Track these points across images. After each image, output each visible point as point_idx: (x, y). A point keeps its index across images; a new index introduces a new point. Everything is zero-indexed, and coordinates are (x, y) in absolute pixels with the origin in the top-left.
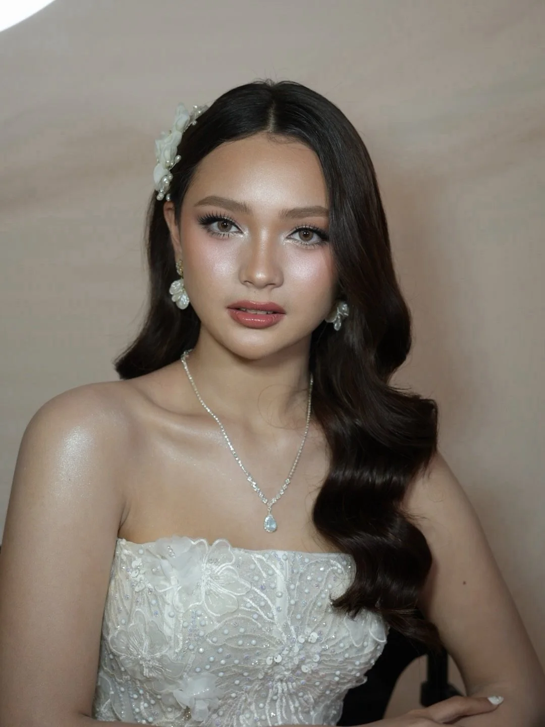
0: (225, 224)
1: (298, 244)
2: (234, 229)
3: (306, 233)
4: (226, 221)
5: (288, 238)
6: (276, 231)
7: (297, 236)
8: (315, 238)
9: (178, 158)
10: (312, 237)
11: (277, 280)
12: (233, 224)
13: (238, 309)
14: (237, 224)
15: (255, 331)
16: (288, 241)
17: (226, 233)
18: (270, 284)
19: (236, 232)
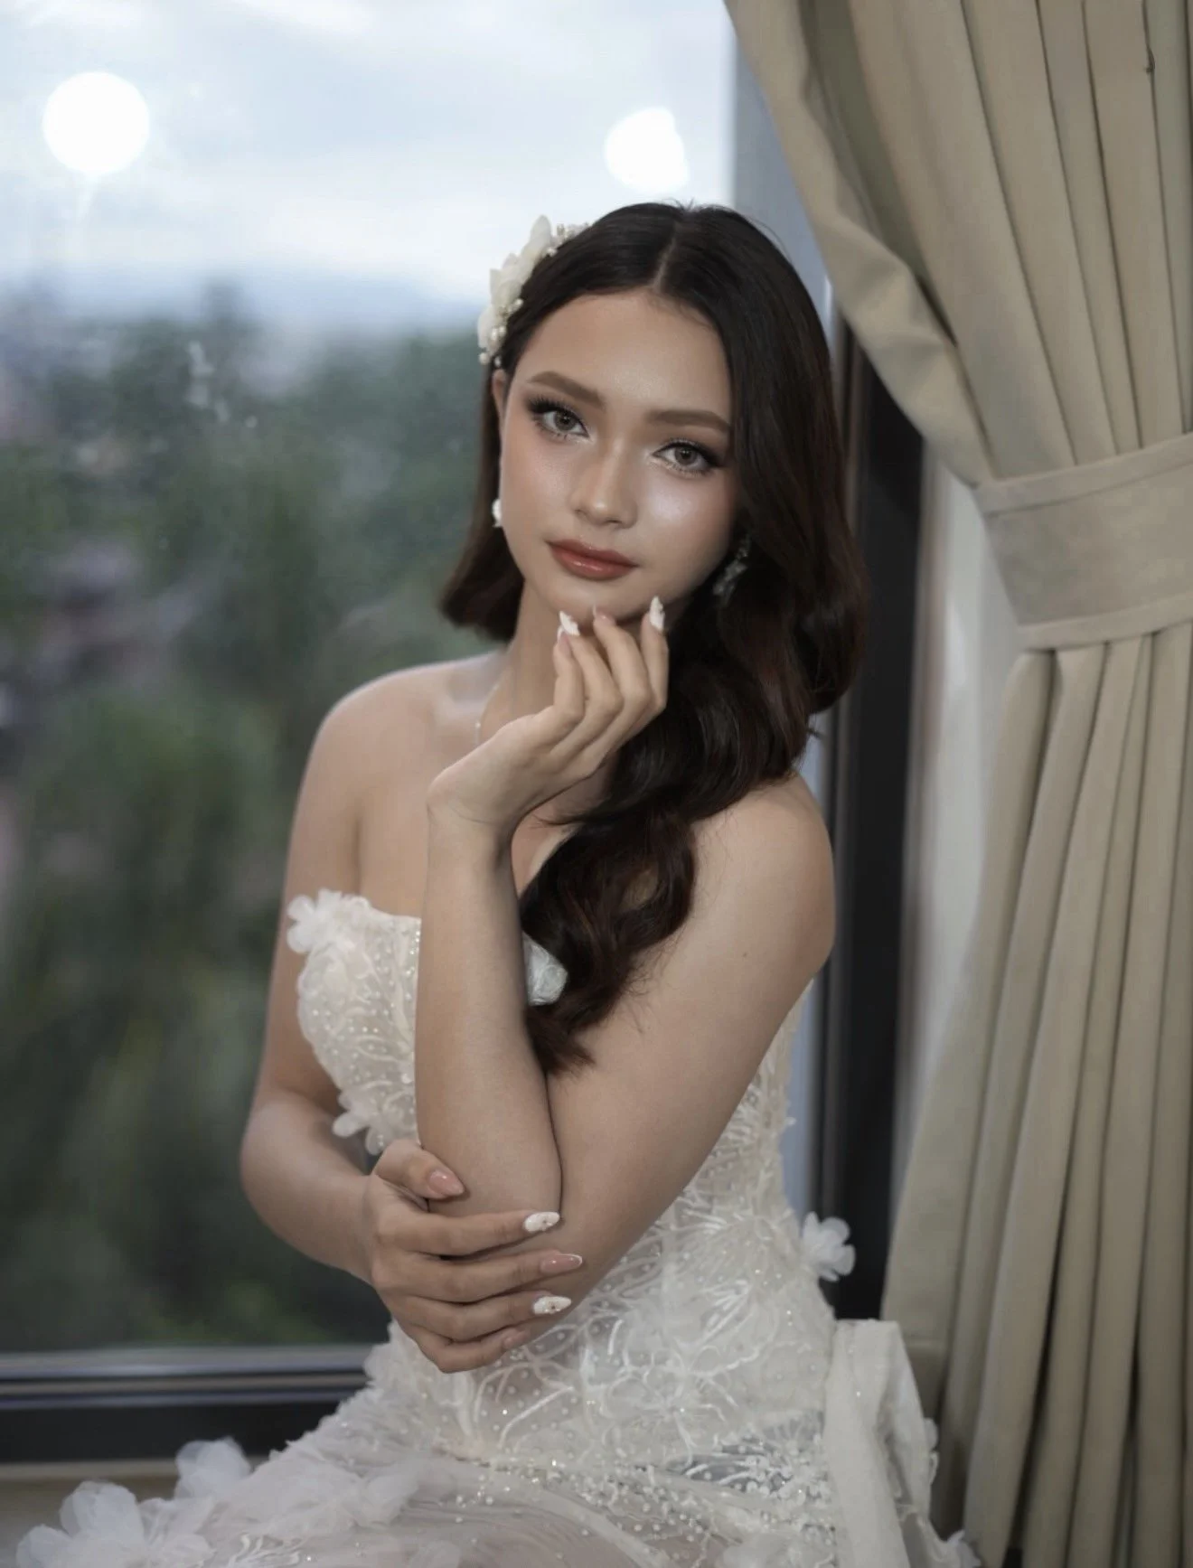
0: (568, 419)
1: (669, 467)
2: (577, 429)
3: (687, 451)
4: (567, 413)
5: (656, 455)
6: (638, 440)
7: (670, 455)
8: (698, 462)
9: (519, 302)
10: (695, 459)
11: (625, 517)
12: (578, 420)
13: (565, 550)
14: (582, 421)
15: (584, 583)
16: (655, 461)
17: (563, 434)
18: (612, 521)
19: (579, 434)
